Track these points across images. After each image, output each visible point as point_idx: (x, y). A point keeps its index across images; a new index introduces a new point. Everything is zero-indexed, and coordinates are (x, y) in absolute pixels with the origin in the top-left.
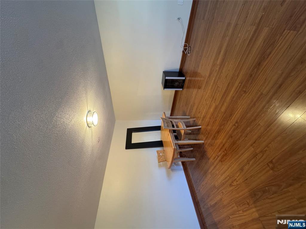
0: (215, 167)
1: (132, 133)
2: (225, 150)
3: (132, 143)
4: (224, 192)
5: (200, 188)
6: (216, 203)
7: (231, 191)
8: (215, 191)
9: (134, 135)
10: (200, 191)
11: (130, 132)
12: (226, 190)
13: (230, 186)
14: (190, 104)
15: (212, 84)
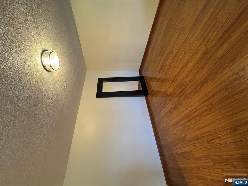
0: (190, 120)
1: (103, 83)
2: (211, 104)
3: (103, 92)
4: (197, 146)
5: (166, 136)
6: (184, 153)
7: (209, 148)
8: (185, 142)
9: (105, 84)
10: (165, 138)
11: (101, 81)
12: (201, 145)
13: (208, 142)
14: (166, 52)
15: (206, 19)
